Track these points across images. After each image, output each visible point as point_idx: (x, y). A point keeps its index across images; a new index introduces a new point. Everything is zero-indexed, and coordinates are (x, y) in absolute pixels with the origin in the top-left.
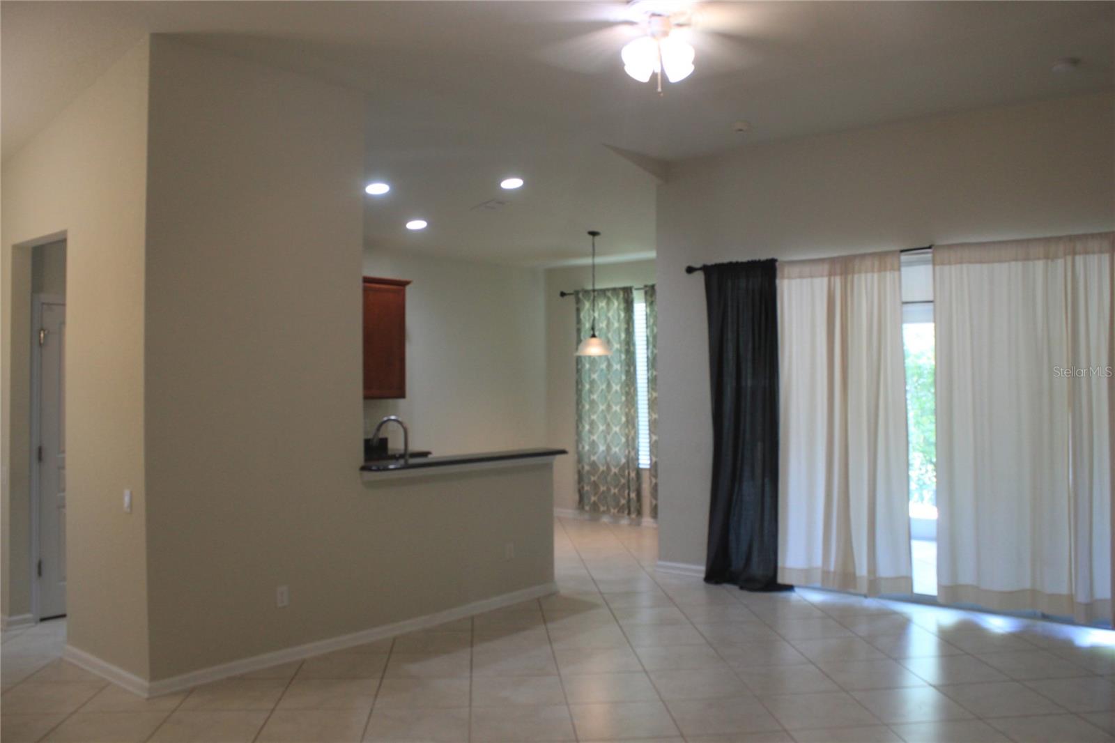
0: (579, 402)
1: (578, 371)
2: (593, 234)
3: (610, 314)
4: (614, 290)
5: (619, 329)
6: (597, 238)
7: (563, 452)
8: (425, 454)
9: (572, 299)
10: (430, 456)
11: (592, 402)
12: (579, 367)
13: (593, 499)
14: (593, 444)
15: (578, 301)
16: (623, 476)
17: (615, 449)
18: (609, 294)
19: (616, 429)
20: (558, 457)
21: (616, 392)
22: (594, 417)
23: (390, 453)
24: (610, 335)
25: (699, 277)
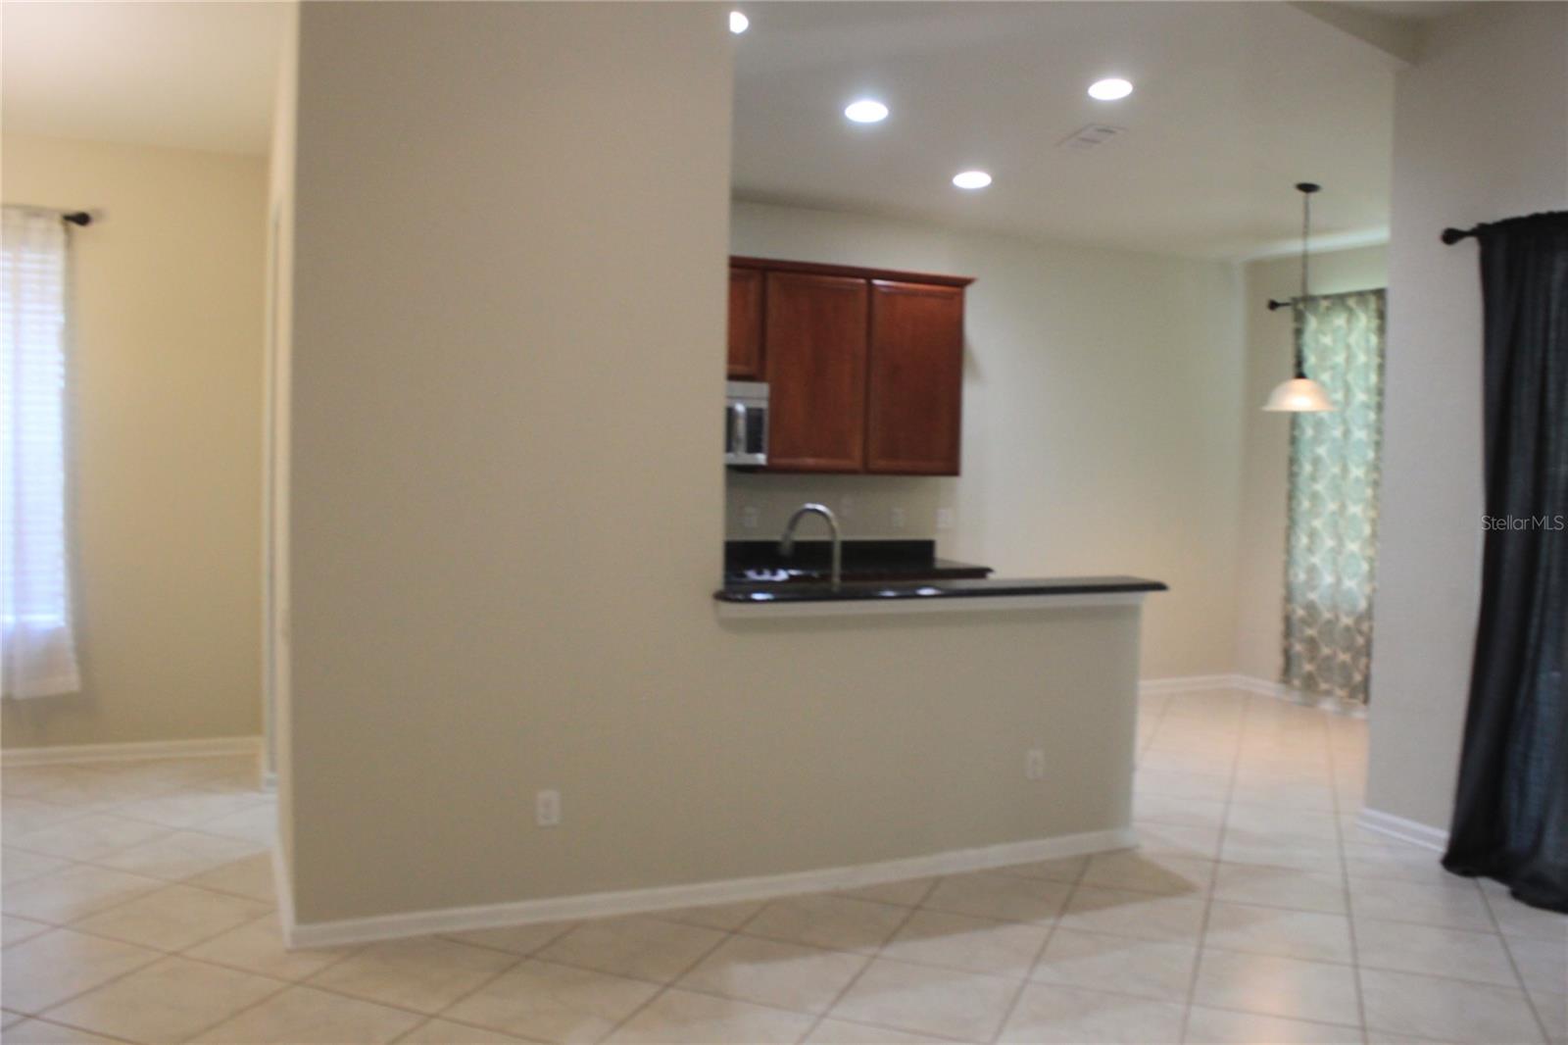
0: (1291, 496)
1: (1293, 441)
2: (1307, 188)
3: (1353, 339)
4: (1361, 295)
5: (1367, 365)
6: (1313, 196)
7: (1159, 587)
8: (981, 573)
9: (1285, 315)
10: (991, 576)
11: (1315, 497)
12: (1297, 433)
13: (1308, 667)
14: (1312, 570)
15: (1300, 317)
16: (1360, 632)
17: (1350, 584)
18: (1351, 302)
19: (1353, 547)
20: (1151, 596)
21: (1357, 480)
22: (1317, 523)
23: (939, 565)
24: (1350, 377)
25: (1470, 249)
